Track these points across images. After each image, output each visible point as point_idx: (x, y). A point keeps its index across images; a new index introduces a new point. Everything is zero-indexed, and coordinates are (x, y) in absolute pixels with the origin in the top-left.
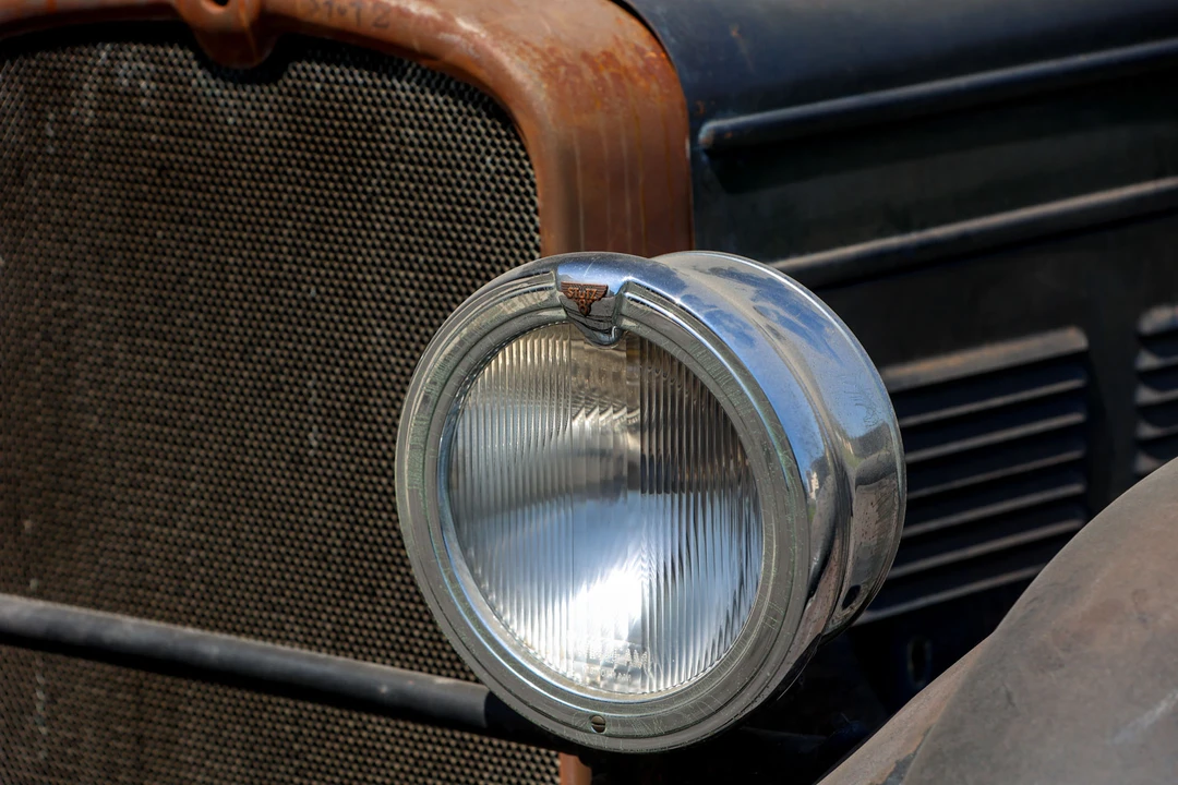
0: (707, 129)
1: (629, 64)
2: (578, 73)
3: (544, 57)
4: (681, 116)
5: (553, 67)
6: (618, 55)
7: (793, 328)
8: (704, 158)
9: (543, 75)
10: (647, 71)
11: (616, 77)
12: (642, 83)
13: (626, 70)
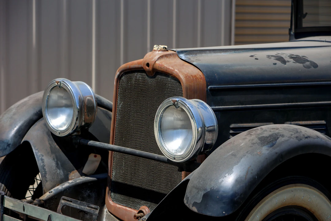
0: (209, 87)
1: (198, 77)
2: (190, 77)
3: (185, 75)
4: (205, 85)
5: (186, 77)
6: (197, 76)
7: (202, 108)
8: (209, 91)
9: (185, 77)
10: (201, 78)
11: (196, 79)
12: (200, 80)
13: (198, 78)
